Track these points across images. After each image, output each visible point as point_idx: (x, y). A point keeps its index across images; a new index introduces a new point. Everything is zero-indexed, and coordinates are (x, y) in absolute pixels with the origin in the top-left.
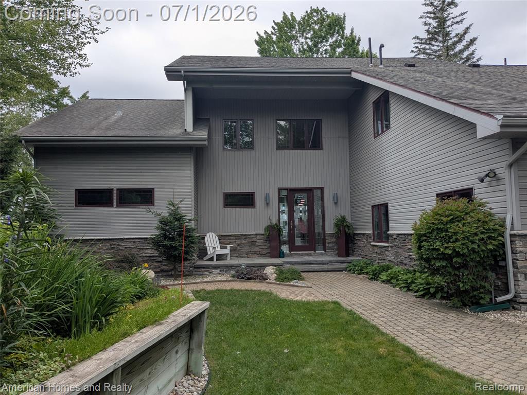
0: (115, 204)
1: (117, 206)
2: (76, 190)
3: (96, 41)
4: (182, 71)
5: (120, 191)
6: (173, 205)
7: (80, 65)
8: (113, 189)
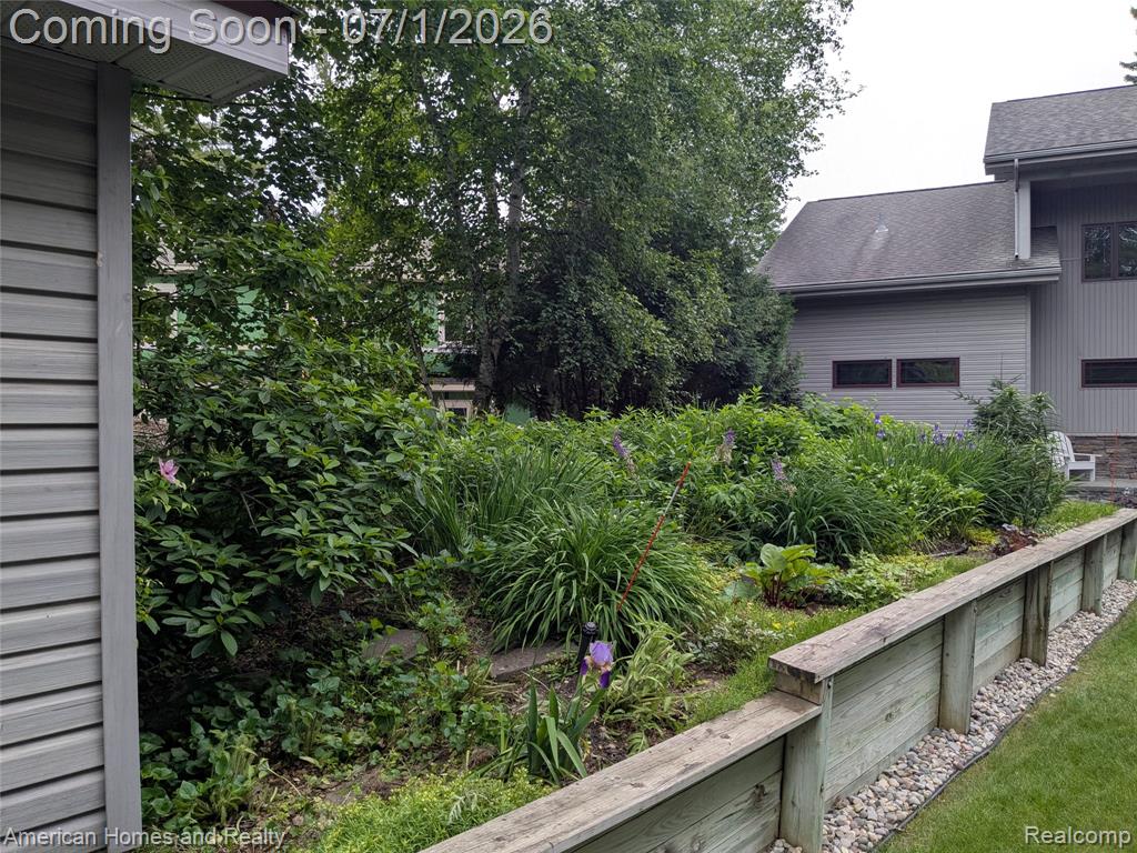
0: (894, 383)
1: (898, 386)
2: (834, 362)
3: (842, 112)
4: (1016, 160)
5: (903, 363)
6: (1000, 385)
7: (805, 148)
8: (891, 360)
